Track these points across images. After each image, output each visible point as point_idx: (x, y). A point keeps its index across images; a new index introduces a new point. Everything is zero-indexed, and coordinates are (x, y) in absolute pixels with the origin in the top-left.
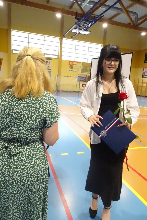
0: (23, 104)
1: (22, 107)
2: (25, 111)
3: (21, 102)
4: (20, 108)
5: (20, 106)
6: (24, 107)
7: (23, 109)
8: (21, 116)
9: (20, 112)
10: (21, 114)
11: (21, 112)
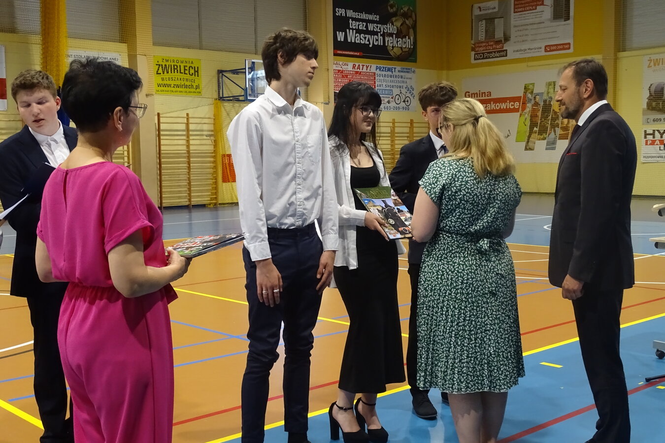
0: (470, 180)
1: (471, 185)
2: (476, 190)
3: (467, 179)
4: (470, 187)
5: (469, 184)
6: (473, 184)
7: (473, 188)
8: (473, 197)
9: (471, 192)
10: (472, 194)
11: (473, 193)
